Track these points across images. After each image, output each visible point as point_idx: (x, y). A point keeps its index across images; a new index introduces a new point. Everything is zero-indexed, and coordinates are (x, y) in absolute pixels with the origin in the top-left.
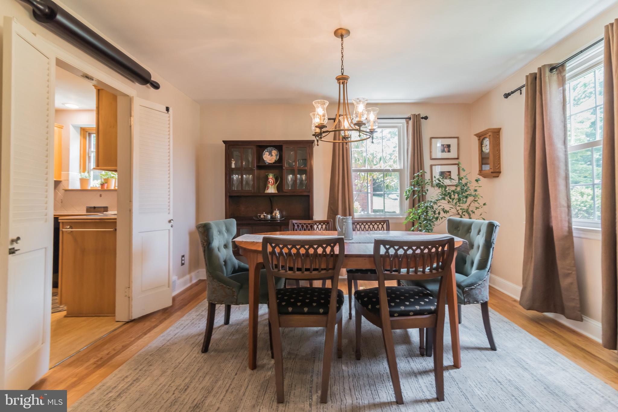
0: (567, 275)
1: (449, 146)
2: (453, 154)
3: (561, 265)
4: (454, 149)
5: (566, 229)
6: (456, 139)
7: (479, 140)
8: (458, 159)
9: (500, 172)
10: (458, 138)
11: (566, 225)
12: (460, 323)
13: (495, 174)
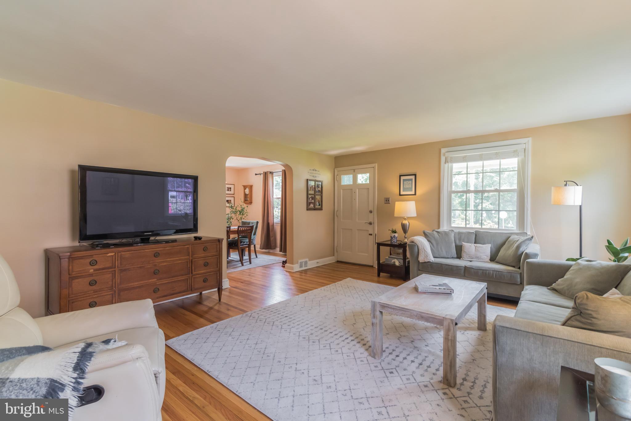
0: (272, 237)
1: (230, 188)
2: (232, 192)
3: (271, 234)
4: (232, 189)
5: (272, 223)
6: (233, 185)
7: (244, 188)
8: (234, 194)
9: (252, 203)
10: (234, 185)
11: (273, 221)
12: (244, 256)
13: (251, 203)
